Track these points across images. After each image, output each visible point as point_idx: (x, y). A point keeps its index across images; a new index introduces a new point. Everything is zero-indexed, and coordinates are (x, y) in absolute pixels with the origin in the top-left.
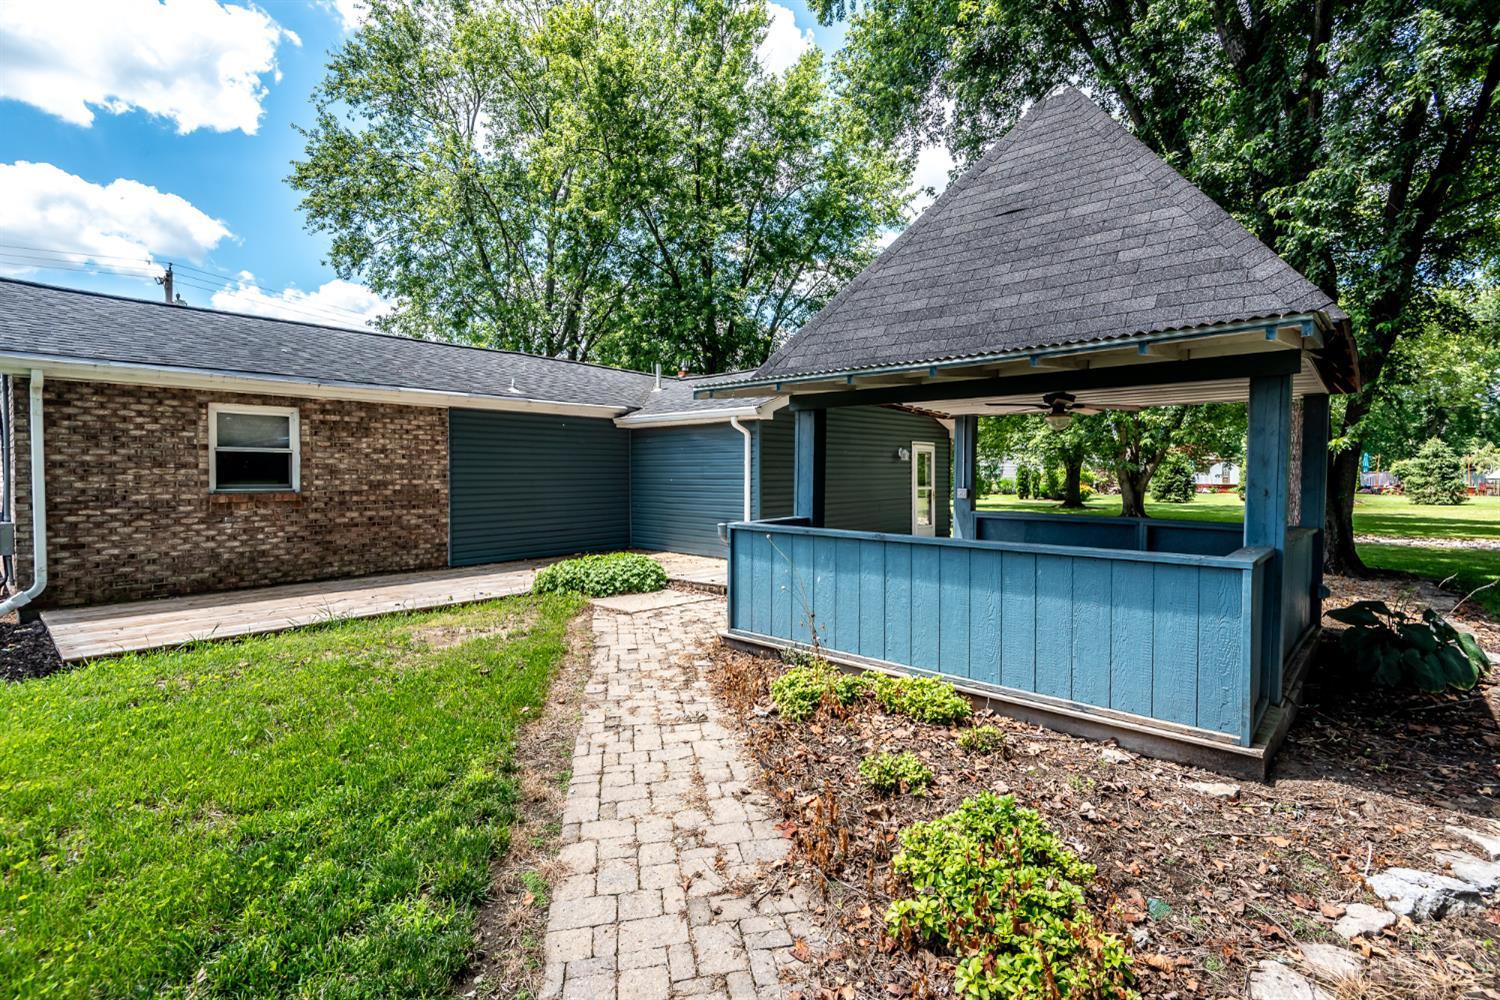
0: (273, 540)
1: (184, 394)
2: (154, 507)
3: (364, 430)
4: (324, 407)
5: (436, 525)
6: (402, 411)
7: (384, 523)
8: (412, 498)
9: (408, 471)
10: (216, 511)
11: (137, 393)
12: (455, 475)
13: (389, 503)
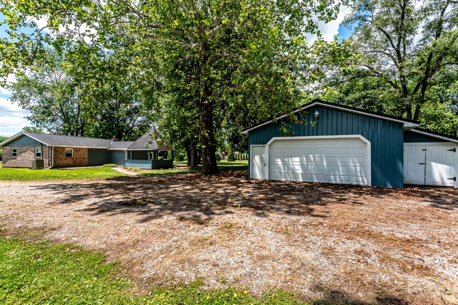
0: (71, 162)
1: (64, 148)
2: (61, 158)
3: (79, 151)
4: (76, 148)
5: (86, 161)
6: (83, 148)
7: (81, 161)
8: (84, 158)
9: (84, 155)
10: (66, 159)
11: (60, 147)
12: (88, 156)
13: (81, 159)
